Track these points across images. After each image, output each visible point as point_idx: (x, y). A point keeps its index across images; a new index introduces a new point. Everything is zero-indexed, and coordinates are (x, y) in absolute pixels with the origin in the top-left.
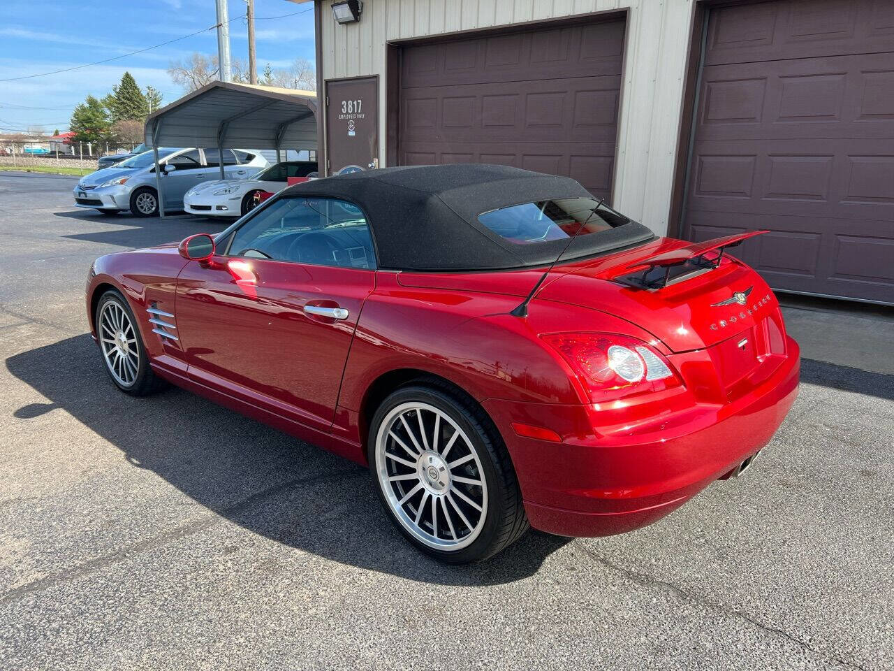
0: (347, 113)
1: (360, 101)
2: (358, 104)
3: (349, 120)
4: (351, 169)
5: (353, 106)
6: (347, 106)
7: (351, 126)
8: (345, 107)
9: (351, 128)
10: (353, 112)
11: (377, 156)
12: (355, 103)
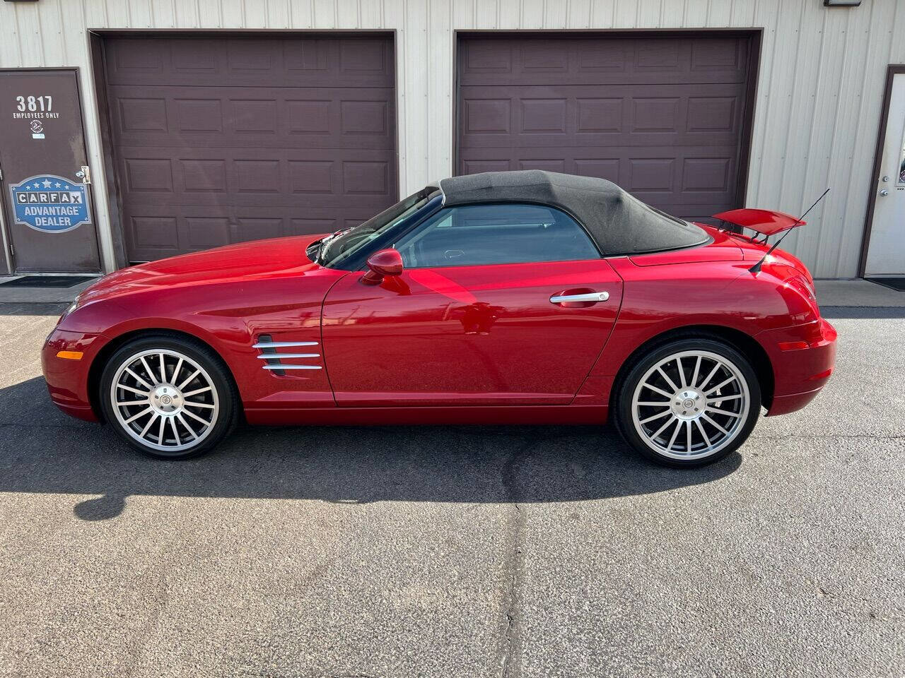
0: (27, 111)
1: (49, 98)
2: (46, 102)
3: (32, 119)
4: (44, 179)
5: (38, 103)
6: (26, 103)
7: (36, 126)
8: (22, 103)
9: (37, 130)
10: (39, 110)
11: (87, 162)
12: (41, 99)
